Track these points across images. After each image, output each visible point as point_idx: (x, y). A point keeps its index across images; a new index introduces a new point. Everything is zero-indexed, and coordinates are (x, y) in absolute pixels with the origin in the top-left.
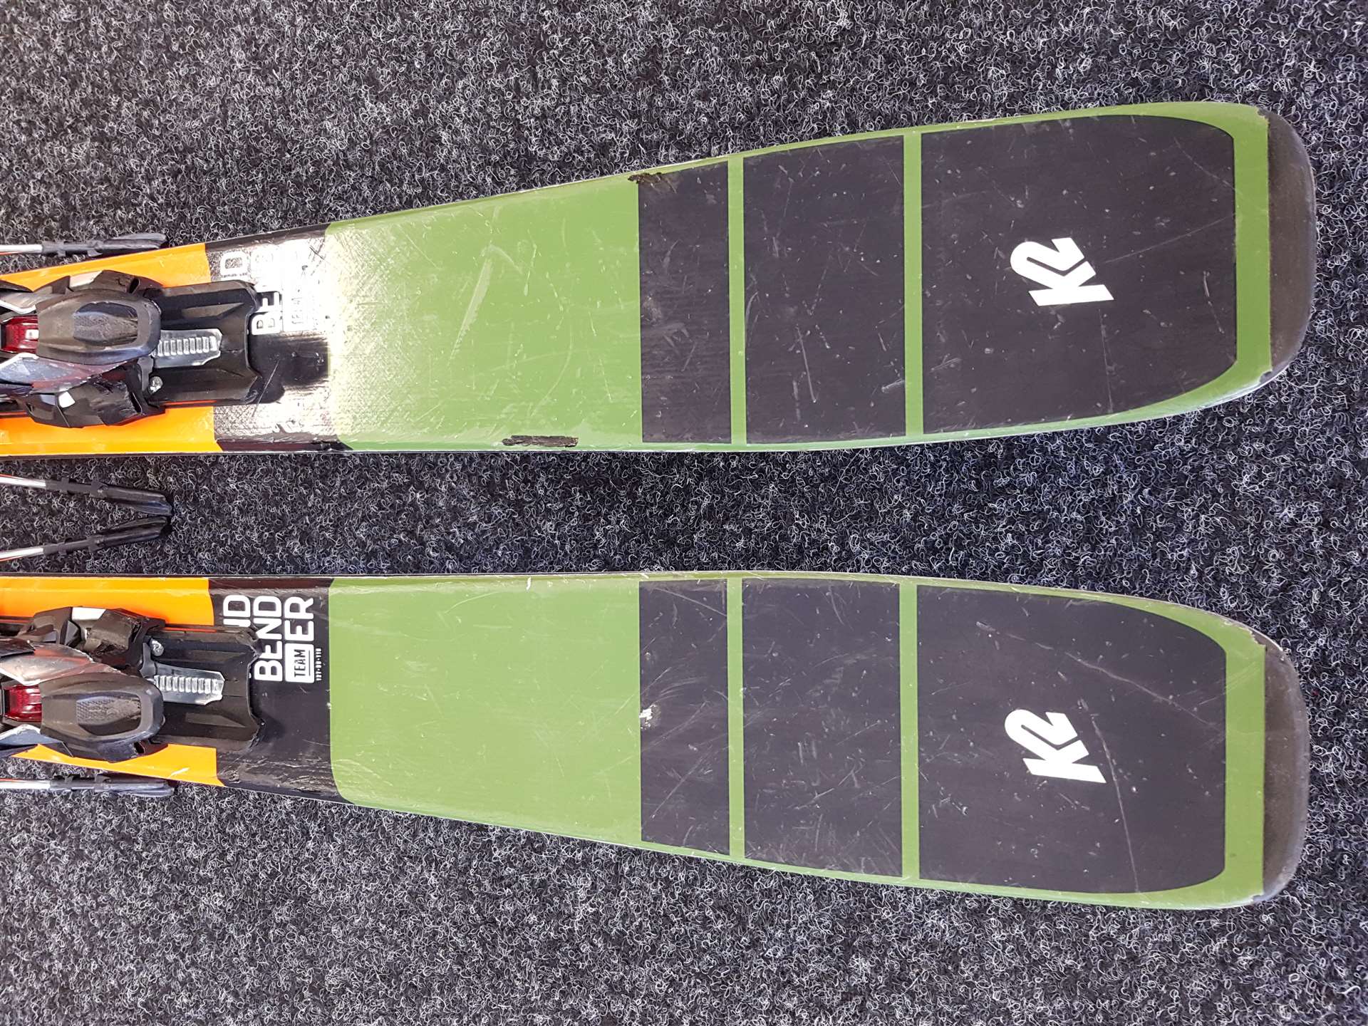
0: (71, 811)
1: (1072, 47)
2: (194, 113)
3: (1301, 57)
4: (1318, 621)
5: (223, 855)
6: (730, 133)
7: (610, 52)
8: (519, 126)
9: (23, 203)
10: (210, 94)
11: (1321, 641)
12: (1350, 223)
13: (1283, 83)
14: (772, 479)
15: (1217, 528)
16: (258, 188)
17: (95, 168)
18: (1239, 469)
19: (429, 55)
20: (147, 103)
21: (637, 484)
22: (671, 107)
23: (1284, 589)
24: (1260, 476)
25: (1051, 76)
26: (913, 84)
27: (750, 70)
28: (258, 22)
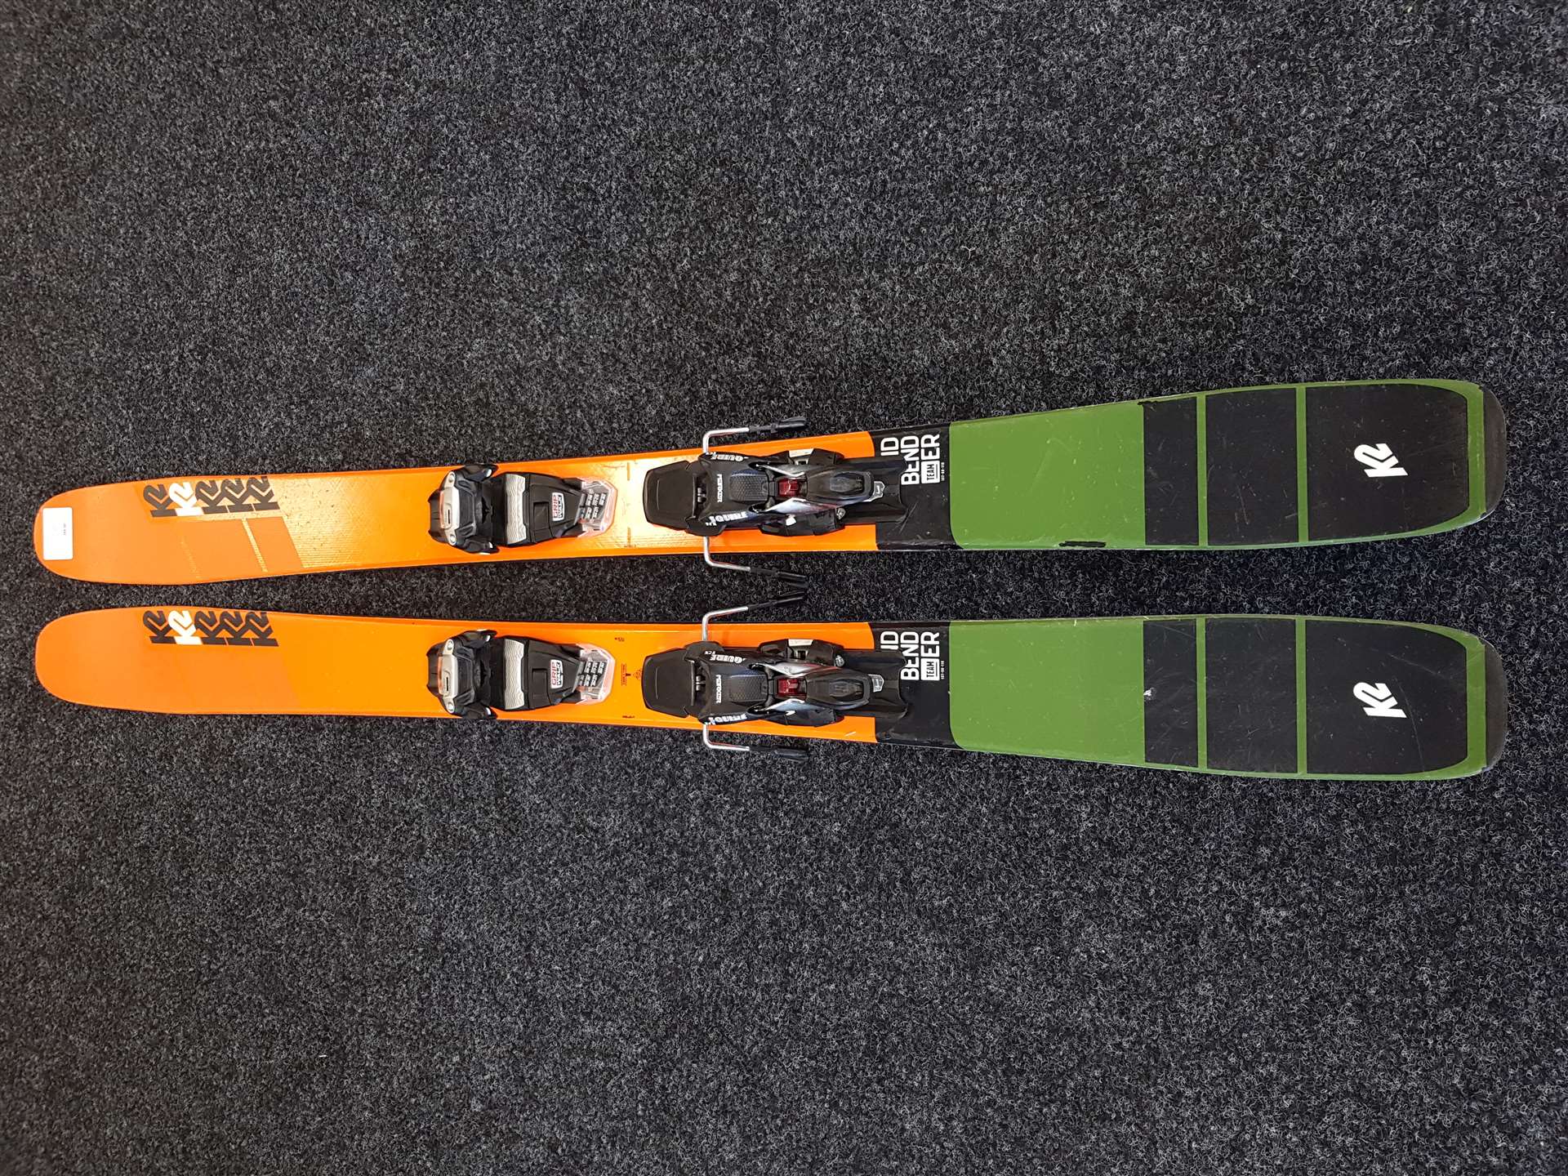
0: (733, 775)
1: (1389, 319)
2: (825, 342)
3: (1521, 329)
4: (1535, 644)
5: (841, 799)
6: (1179, 362)
7: (1103, 313)
8: (1043, 356)
9: (703, 392)
10: (836, 330)
11: (1537, 656)
12: (1550, 422)
13: (1511, 343)
14: (1207, 565)
15: (1476, 593)
16: (869, 389)
17: (755, 374)
18: (1488, 560)
19: (984, 311)
20: (791, 335)
21: (1121, 568)
22: (1142, 346)
23: (1516, 626)
24: (1500, 563)
25: (1376, 335)
26: (1293, 337)
27: (1192, 326)
28: (869, 288)
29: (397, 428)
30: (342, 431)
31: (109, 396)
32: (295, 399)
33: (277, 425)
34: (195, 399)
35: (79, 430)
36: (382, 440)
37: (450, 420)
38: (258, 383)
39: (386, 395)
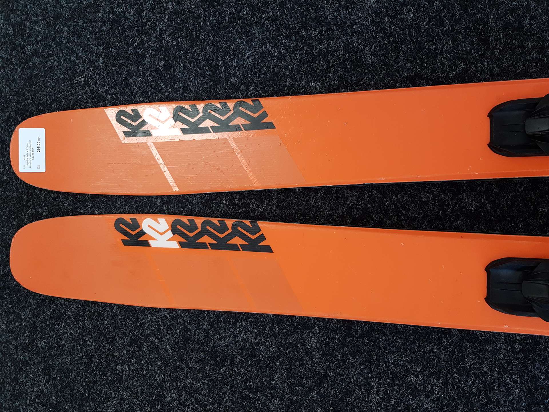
29: (405, 54)
30: (339, 58)
31: (79, 36)
32: (284, 31)
33: (262, 55)
34: (170, 35)
35: (48, 65)
36: (386, 64)
37: (472, 44)
38: (241, 18)
39: (392, 23)
